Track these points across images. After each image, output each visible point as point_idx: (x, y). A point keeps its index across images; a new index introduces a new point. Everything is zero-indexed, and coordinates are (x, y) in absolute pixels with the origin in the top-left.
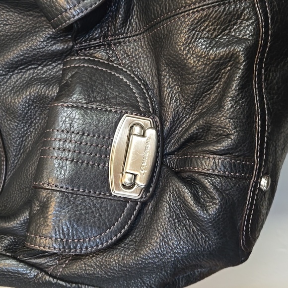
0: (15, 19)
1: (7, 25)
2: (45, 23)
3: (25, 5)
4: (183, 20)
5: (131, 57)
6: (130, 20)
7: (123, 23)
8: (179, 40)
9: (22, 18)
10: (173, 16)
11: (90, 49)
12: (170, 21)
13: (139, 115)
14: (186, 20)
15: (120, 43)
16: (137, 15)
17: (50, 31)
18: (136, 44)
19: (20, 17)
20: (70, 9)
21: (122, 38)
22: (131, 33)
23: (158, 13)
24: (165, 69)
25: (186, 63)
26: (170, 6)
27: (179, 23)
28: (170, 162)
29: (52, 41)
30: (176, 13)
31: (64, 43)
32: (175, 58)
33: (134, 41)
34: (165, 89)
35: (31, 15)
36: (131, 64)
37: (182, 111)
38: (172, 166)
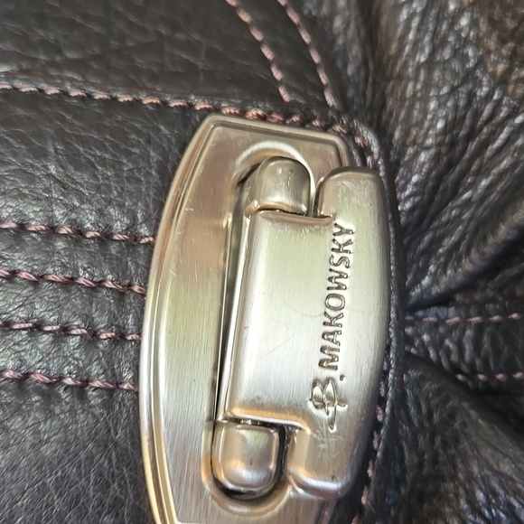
13: (277, 117)
28: (439, 345)
38: (454, 357)
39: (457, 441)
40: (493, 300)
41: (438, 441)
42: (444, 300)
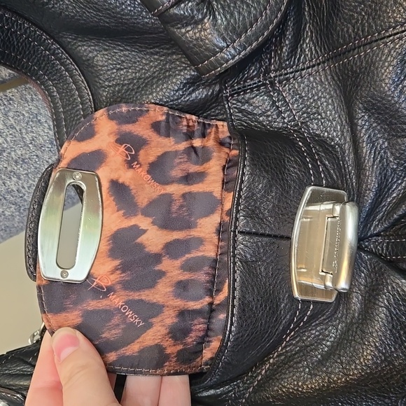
0: (133, 60)
1: (122, 69)
2: (178, 63)
3: (149, 40)
4: (392, 46)
5: (306, 98)
6: (301, 45)
7: (292, 52)
8: (386, 76)
9: (143, 58)
10: (376, 41)
11: (245, 93)
12: (371, 48)
14: (397, 46)
15: (288, 80)
16: (312, 37)
17: (186, 74)
18: (312, 79)
19: (139, 58)
20: (228, 46)
21: (292, 73)
22: (304, 63)
23: (350, 36)
24: (363, 116)
25: (399, 108)
26: (370, 27)
27: (386, 51)
28: (376, 248)
29: (190, 87)
30: (380, 37)
31: (208, 88)
32: (379, 101)
33: (310, 75)
34: (364, 145)
35: (156, 53)
36: (307, 109)
37: (391, 175)
38: (380, 252)
39: (383, 275)
40: (392, 235)
41: (377, 275)
42: (378, 235)
